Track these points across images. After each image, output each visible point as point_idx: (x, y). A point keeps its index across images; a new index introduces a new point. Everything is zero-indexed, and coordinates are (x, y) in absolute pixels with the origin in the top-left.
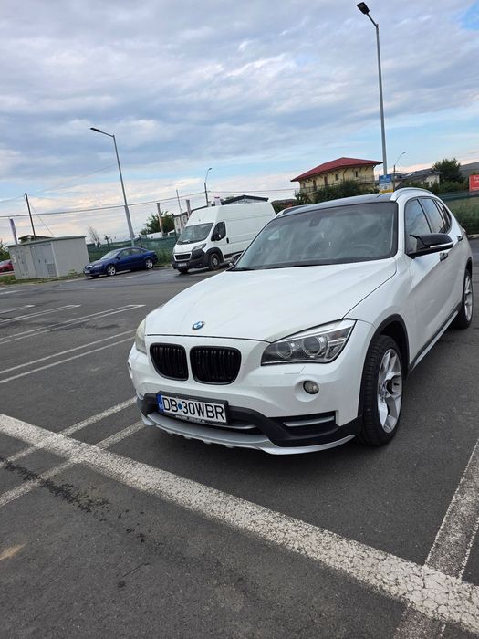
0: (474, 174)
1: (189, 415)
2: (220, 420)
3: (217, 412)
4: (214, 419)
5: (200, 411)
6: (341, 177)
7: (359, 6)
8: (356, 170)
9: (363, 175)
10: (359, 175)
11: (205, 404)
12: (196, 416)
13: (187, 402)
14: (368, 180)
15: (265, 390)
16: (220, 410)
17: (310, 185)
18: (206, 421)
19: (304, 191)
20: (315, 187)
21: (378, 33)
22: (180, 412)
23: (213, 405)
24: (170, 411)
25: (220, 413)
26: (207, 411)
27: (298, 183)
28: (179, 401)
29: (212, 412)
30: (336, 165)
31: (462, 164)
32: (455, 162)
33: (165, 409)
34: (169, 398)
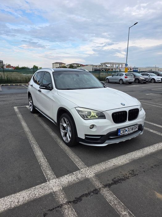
1: (129, 132)
5: (132, 129)
11: (134, 126)
13: (129, 128)
16: (137, 126)
22: (126, 132)
24: (123, 134)
28: (126, 129)
33: (121, 134)
34: (123, 129)
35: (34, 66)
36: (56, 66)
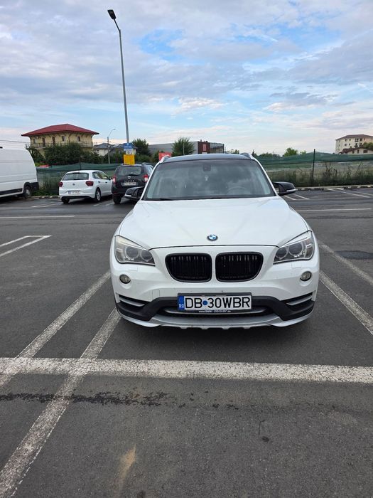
0: (162, 152)
1: (214, 308)
2: (246, 307)
3: (243, 302)
4: (241, 308)
5: (227, 303)
6: (67, 139)
7: (109, 11)
8: (78, 135)
9: (84, 141)
10: (81, 139)
11: (232, 297)
12: (222, 307)
13: (214, 298)
14: (89, 145)
15: (280, 281)
16: (247, 300)
17: (39, 141)
18: (232, 311)
19: (35, 145)
20: (44, 144)
21: (120, 36)
22: (204, 308)
23: (241, 297)
24: (193, 308)
25: (247, 303)
26: (234, 302)
27: (28, 138)
28: (204, 299)
29: (239, 302)
30: (62, 129)
31: (150, 144)
32: (145, 142)
33: (187, 307)
34: (193, 298)
35: (289, 150)
36: (346, 145)
